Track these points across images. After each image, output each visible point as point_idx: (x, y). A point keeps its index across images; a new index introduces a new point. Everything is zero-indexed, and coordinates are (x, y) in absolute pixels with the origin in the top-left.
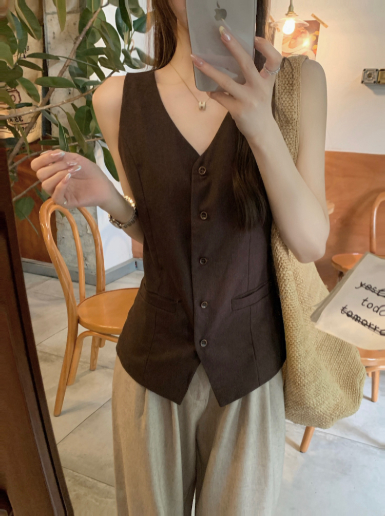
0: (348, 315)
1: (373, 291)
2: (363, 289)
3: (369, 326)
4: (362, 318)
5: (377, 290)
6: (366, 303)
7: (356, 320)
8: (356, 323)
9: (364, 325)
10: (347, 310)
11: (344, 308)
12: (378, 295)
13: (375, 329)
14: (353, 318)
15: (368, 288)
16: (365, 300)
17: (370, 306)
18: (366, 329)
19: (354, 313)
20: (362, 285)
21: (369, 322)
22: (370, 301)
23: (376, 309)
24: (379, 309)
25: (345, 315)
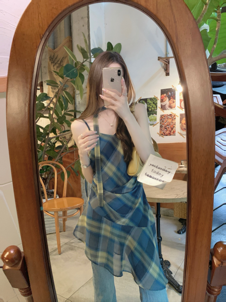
0: (148, 176)
1: (155, 167)
2: (151, 166)
3: (155, 179)
4: (153, 176)
5: (156, 166)
6: (153, 171)
7: (150, 177)
8: (151, 178)
9: (153, 178)
10: (147, 174)
11: (146, 173)
12: (157, 168)
13: (157, 179)
14: (149, 177)
15: (153, 165)
16: (153, 170)
17: (155, 172)
18: (154, 180)
19: (150, 175)
20: (151, 165)
21: (155, 177)
22: (154, 170)
23: (157, 173)
24: (158, 173)
25: (146, 176)
